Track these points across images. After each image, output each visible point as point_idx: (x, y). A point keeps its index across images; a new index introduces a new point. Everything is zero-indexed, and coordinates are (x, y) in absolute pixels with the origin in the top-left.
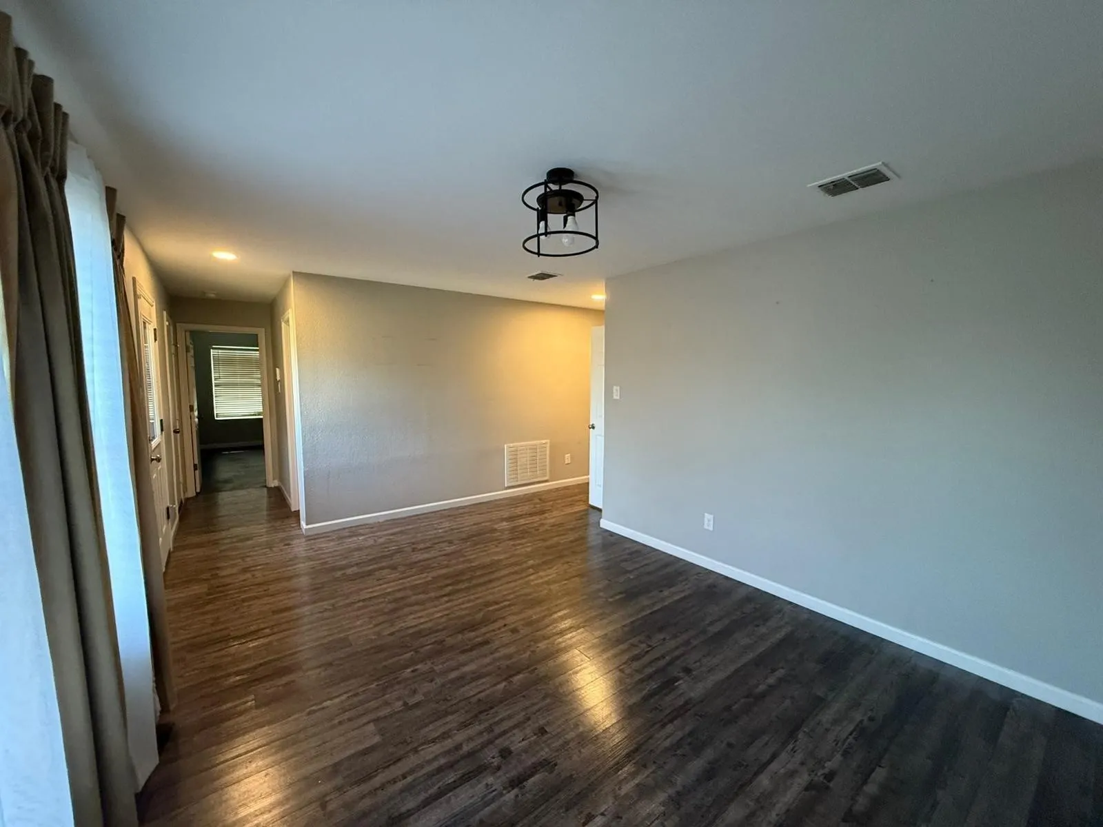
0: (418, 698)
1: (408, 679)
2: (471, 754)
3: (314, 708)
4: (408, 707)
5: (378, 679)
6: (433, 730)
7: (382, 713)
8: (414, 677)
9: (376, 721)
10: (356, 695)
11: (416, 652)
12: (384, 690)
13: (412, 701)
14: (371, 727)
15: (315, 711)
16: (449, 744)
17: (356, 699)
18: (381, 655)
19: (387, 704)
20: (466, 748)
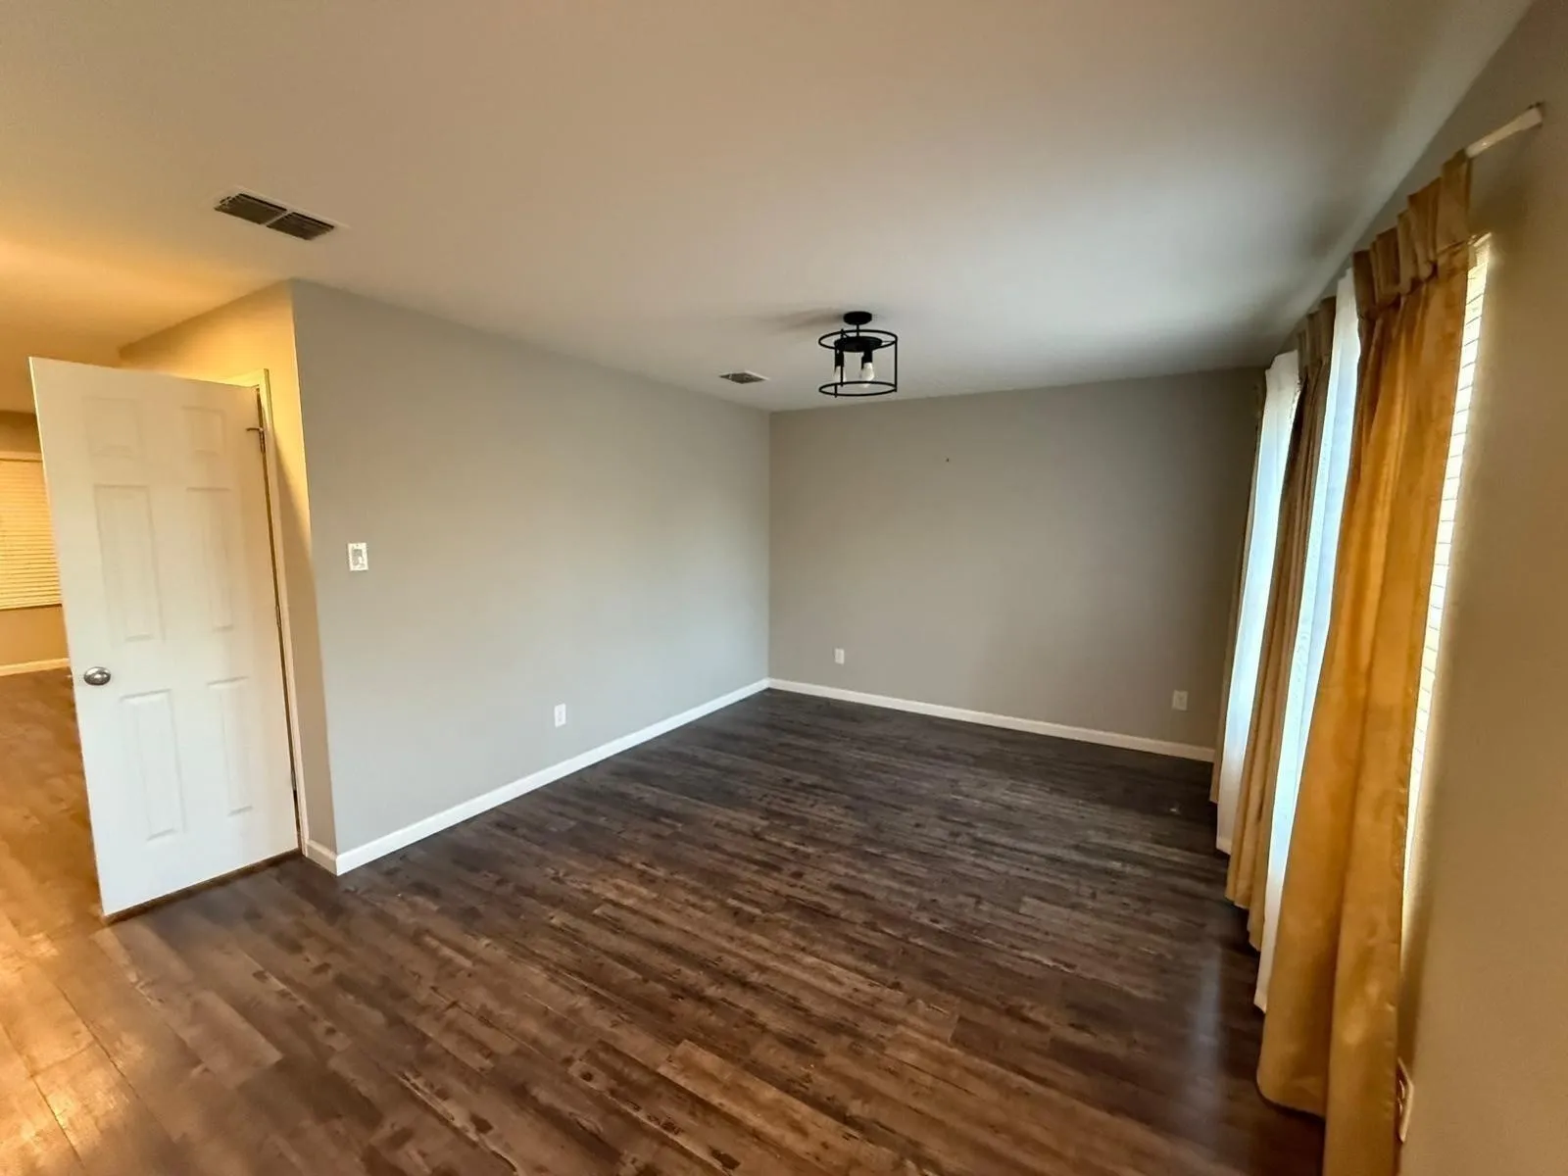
0: (961, 899)
1: (949, 918)
2: (973, 848)
3: (1063, 968)
4: (979, 900)
5: (977, 943)
6: (981, 874)
7: (1005, 913)
8: (942, 916)
9: (1015, 911)
10: (1013, 947)
11: (907, 938)
12: (981, 929)
13: (971, 901)
14: (1023, 910)
15: (1067, 965)
16: (979, 861)
17: (1015, 942)
18: (941, 966)
19: (992, 916)
20: (973, 852)
